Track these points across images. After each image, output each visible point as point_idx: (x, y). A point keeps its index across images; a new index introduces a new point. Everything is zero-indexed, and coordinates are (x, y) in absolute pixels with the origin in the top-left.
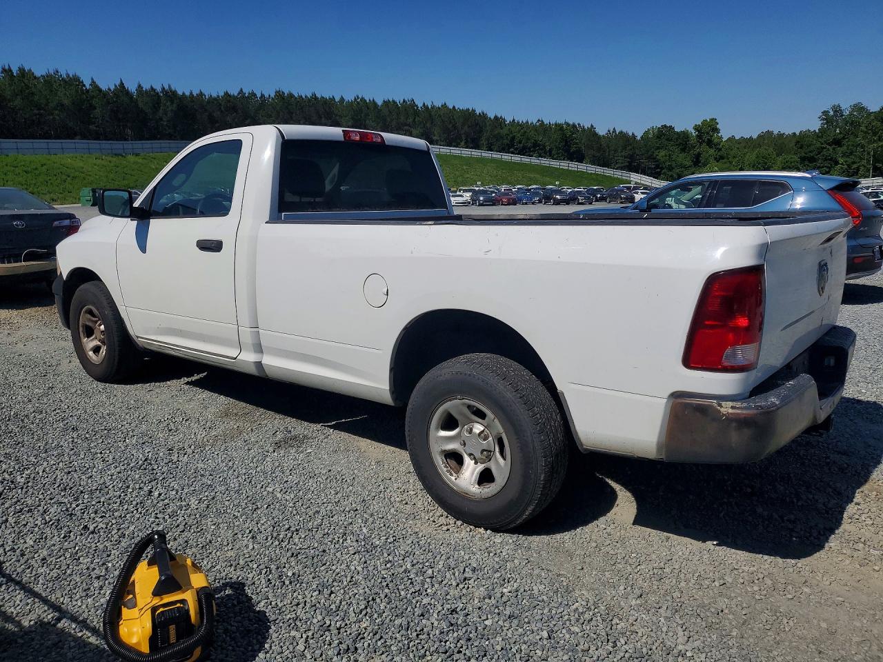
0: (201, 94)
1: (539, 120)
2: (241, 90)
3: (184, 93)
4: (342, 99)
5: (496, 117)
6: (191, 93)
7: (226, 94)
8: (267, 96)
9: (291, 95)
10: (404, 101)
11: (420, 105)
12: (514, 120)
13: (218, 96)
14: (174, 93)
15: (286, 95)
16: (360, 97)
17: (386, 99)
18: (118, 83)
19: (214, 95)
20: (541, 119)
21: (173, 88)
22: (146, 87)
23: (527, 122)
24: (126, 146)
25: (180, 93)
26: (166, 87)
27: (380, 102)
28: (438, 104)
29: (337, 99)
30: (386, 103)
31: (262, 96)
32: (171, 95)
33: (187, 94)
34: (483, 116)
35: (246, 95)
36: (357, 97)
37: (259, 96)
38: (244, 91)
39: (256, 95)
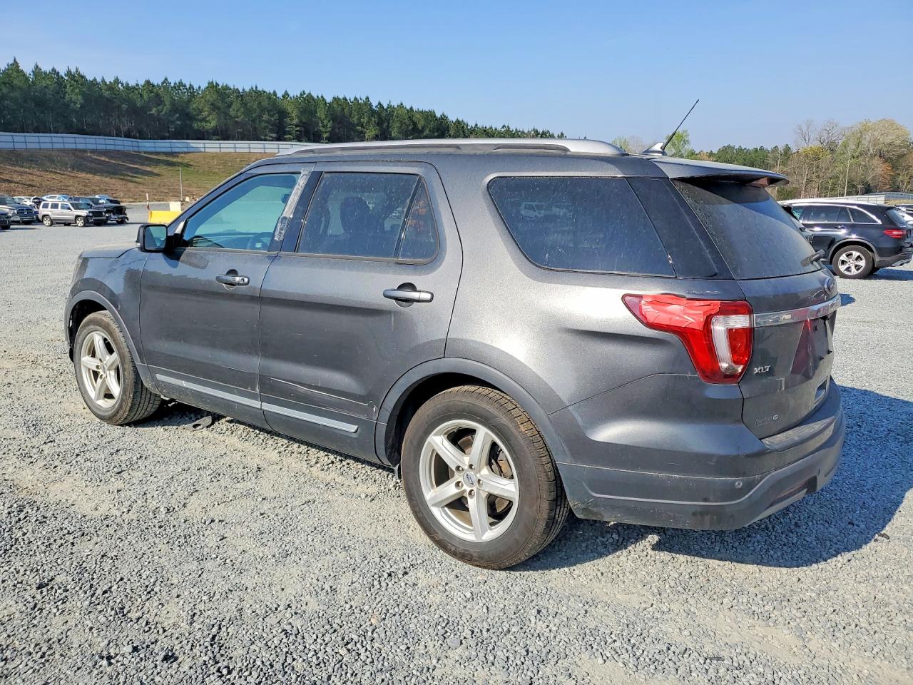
0: (117, 81)
1: (504, 126)
2: (166, 79)
3: (95, 80)
4: (286, 94)
5: (458, 121)
6: (103, 80)
7: (148, 82)
8: (196, 87)
9: (227, 88)
10: (356, 99)
11: (374, 104)
12: (477, 125)
13: (137, 85)
14: (83, 77)
15: (220, 87)
16: (307, 92)
18: (12, 61)
19: (132, 84)
20: (506, 125)
21: (82, 73)
22: (46, 68)
23: (491, 128)
24: (16, 139)
25: (90, 78)
26: (73, 70)
27: (329, 100)
28: (395, 104)
29: (280, 95)
30: (336, 99)
31: (191, 87)
32: (76, 79)
33: (99, 80)
34: (443, 118)
35: (172, 85)
36: (304, 92)
37: (188, 87)
38: (169, 80)
39: (185, 86)
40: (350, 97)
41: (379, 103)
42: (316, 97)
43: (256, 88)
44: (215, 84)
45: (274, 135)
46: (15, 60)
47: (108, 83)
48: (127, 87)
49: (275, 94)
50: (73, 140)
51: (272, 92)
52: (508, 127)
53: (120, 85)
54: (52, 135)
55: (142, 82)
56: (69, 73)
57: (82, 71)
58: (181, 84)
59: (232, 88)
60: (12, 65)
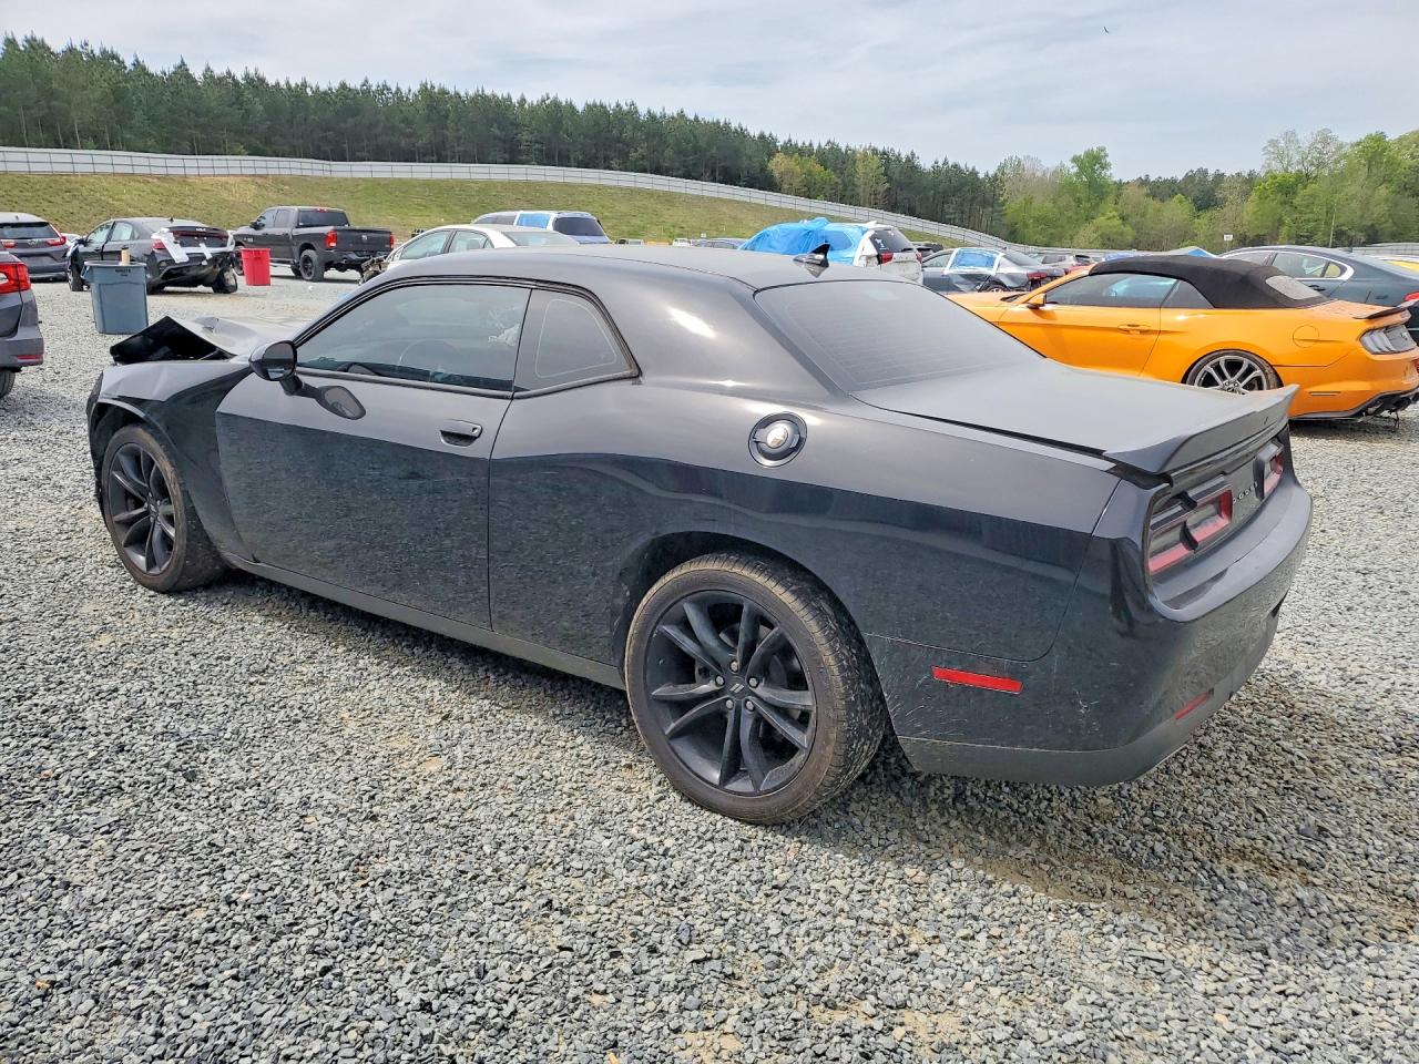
0: (304, 85)
1: (829, 142)
2: (367, 81)
4: (523, 101)
5: (762, 137)
6: (288, 83)
7: (343, 86)
8: (404, 90)
9: (443, 92)
10: (618, 105)
11: (643, 111)
12: (790, 141)
13: (330, 89)
14: (262, 80)
15: (436, 90)
16: (551, 97)
17: (590, 102)
18: (178, 62)
19: (323, 87)
20: (832, 140)
22: (219, 71)
25: (271, 81)
27: (580, 107)
28: (672, 111)
29: (515, 100)
30: (590, 108)
31: (398, 89)
32: (256, 84)
34: (741, 134)
35: (374, 88)
36: (547, 95)
37: (394, 90)
38: (370, 82)
39: (388, 89)
40: (610, 102)
41: (649, 112)
42: (564, 103)
43: (483, 91)
44: (429, 87)
45: (507, 156)
46: (182, 62)
47: (293, 86)
48: (317, 91)
49: (509, 99)
50: (251, 164)
51: (506, 96)
52: (833, 144)
53: (308, 90)
54: (228, 157)
55: (336, 85)
56: (247, 77)
57: (261, 73)
58: (386, 87)
59: (452, 91)
60: (180, 67)
